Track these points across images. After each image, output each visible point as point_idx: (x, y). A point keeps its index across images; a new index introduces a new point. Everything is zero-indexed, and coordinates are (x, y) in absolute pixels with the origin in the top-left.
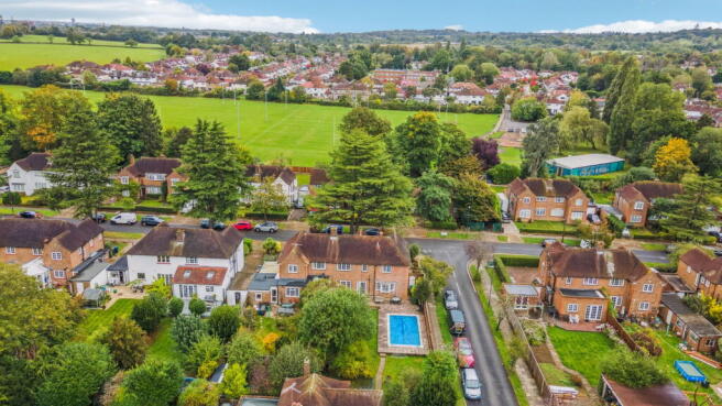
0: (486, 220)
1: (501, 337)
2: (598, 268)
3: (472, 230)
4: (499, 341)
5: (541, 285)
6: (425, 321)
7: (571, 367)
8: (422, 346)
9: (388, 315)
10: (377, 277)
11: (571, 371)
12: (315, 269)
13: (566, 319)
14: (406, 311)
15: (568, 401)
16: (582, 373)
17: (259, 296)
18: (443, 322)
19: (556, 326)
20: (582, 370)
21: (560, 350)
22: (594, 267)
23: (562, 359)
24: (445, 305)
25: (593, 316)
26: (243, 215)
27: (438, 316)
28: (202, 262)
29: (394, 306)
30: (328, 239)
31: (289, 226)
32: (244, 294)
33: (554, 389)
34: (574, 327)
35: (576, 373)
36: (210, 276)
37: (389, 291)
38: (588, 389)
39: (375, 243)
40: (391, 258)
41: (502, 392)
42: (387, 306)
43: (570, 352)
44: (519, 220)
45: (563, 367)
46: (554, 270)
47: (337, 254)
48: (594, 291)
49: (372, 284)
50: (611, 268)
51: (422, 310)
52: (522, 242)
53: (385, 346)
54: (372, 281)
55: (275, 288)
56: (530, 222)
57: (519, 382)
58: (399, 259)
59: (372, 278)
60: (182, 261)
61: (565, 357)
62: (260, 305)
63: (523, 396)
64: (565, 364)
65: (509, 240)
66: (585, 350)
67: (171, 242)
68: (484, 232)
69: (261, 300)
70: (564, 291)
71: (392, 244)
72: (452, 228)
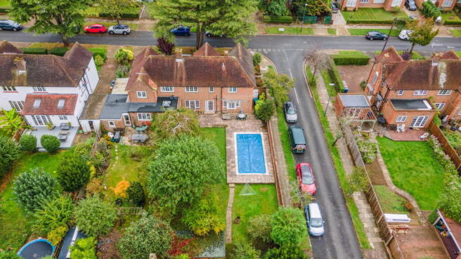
0: (319, 13)
1: (337, 154)
2: (431, 79)
3: (305, 23)
4: (336, 159)
5: (371, 94)
6: (269, 138)
7: (401, 187)
8: (267, 173)
9: (235, 134)
10: (224, 96)
11: (401, 192)
12: (164, 91)
13: (394, 128)
14: (251, 128)
15: (402, 231)
16: (411, 194)
17: (111, 123)
18: (285, 140)
19: (384, 137)
20: (411, 190)
21: (390, 166)
22: (427, 78)
23: (393, 178)
24: (285, 117)
25: (418, 124)
26: (97, 15)
27: (280, 130)
28: (51, 90)
29: (240, 123)
30: (173, 61)
31: (141, 26)
32: (97, 123)
33: (389, 217)
34: (401, 137)
35: (407, 195)
36: (61, 104)
37: (235, 108)
38: (419, 214)
39: (220, 64)
40: (236, 79)
41: (342, 224)
42: (234, 122)
43: (399, 168)
44: (346, 10)
45: (394, 187)
46: (388, 82)
47: (184, 77)
48: (421, 100)
49: (219, 103)
50: (443, 78)
51: (265, 126)
52: (348, 34)
53: (233, 175)
54: (219, 101)
55: (127, 114)
56: (354, 10)
57: (357, 209)
58: (244, 80)
59: (218, 97)
60: (30, 90)
61: (395, 175)
62: (115, 131)
63: (361, 227)
64: (396, 184)
65: (338, 34)
66: (412, 165)
67: (13, 71)
68: (316, 25)
69: (114, 126)
70: (395, 102)
71: (238, 64)
72: (288, 23)
